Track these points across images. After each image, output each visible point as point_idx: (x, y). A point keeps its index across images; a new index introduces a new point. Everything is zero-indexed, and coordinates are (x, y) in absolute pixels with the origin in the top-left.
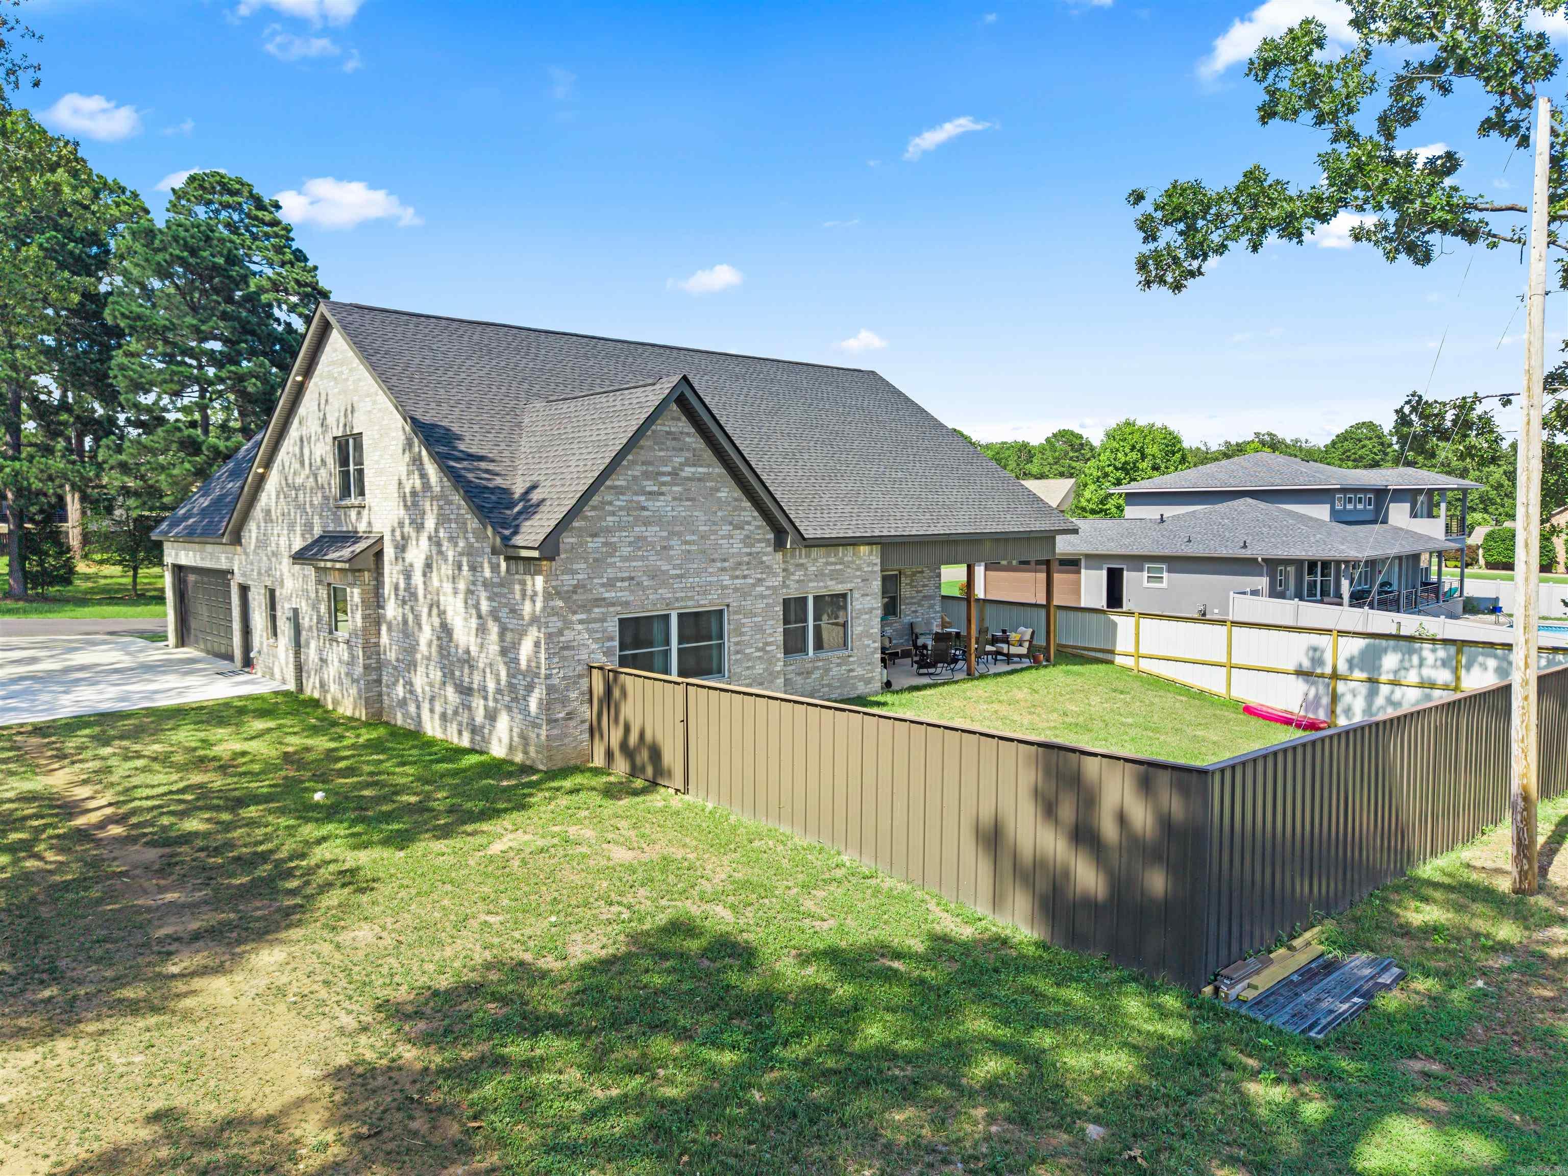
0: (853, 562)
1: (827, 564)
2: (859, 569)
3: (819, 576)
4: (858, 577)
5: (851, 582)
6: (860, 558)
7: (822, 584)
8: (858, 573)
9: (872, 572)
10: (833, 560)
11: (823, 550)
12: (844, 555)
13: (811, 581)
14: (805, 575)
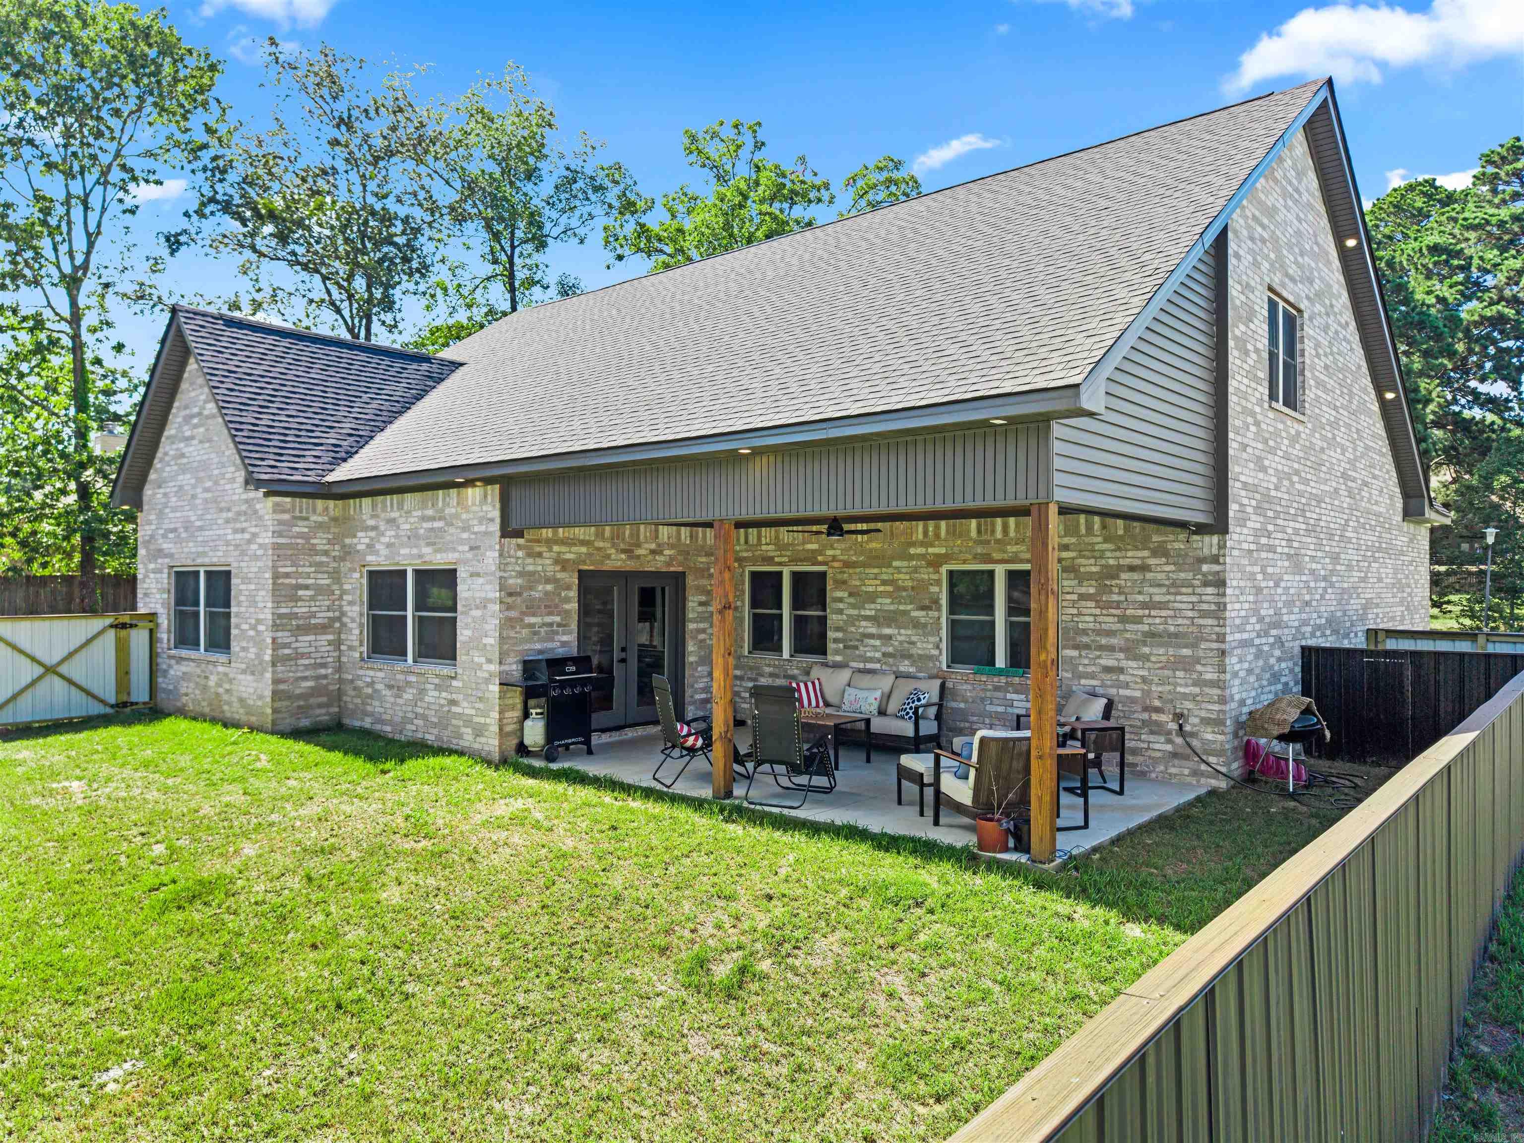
0: (456, 516)
1: (424, 519)
2: (464, 529)
3: (413, 537)
4: (462, 542)
5: (454, 550)
6: (467, 510)
7: (415, 551)
8: (465, 535)
9: (486, 533)
10: (430, 512)
11: (418, 495)
12: (446, 504)
13: (402, 545)
14: (397, 536)
